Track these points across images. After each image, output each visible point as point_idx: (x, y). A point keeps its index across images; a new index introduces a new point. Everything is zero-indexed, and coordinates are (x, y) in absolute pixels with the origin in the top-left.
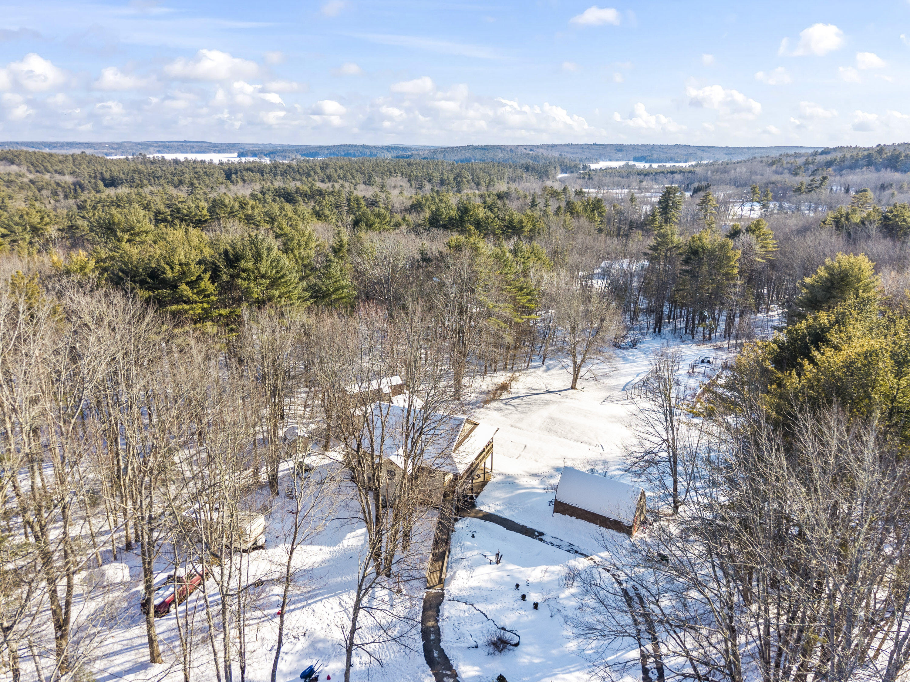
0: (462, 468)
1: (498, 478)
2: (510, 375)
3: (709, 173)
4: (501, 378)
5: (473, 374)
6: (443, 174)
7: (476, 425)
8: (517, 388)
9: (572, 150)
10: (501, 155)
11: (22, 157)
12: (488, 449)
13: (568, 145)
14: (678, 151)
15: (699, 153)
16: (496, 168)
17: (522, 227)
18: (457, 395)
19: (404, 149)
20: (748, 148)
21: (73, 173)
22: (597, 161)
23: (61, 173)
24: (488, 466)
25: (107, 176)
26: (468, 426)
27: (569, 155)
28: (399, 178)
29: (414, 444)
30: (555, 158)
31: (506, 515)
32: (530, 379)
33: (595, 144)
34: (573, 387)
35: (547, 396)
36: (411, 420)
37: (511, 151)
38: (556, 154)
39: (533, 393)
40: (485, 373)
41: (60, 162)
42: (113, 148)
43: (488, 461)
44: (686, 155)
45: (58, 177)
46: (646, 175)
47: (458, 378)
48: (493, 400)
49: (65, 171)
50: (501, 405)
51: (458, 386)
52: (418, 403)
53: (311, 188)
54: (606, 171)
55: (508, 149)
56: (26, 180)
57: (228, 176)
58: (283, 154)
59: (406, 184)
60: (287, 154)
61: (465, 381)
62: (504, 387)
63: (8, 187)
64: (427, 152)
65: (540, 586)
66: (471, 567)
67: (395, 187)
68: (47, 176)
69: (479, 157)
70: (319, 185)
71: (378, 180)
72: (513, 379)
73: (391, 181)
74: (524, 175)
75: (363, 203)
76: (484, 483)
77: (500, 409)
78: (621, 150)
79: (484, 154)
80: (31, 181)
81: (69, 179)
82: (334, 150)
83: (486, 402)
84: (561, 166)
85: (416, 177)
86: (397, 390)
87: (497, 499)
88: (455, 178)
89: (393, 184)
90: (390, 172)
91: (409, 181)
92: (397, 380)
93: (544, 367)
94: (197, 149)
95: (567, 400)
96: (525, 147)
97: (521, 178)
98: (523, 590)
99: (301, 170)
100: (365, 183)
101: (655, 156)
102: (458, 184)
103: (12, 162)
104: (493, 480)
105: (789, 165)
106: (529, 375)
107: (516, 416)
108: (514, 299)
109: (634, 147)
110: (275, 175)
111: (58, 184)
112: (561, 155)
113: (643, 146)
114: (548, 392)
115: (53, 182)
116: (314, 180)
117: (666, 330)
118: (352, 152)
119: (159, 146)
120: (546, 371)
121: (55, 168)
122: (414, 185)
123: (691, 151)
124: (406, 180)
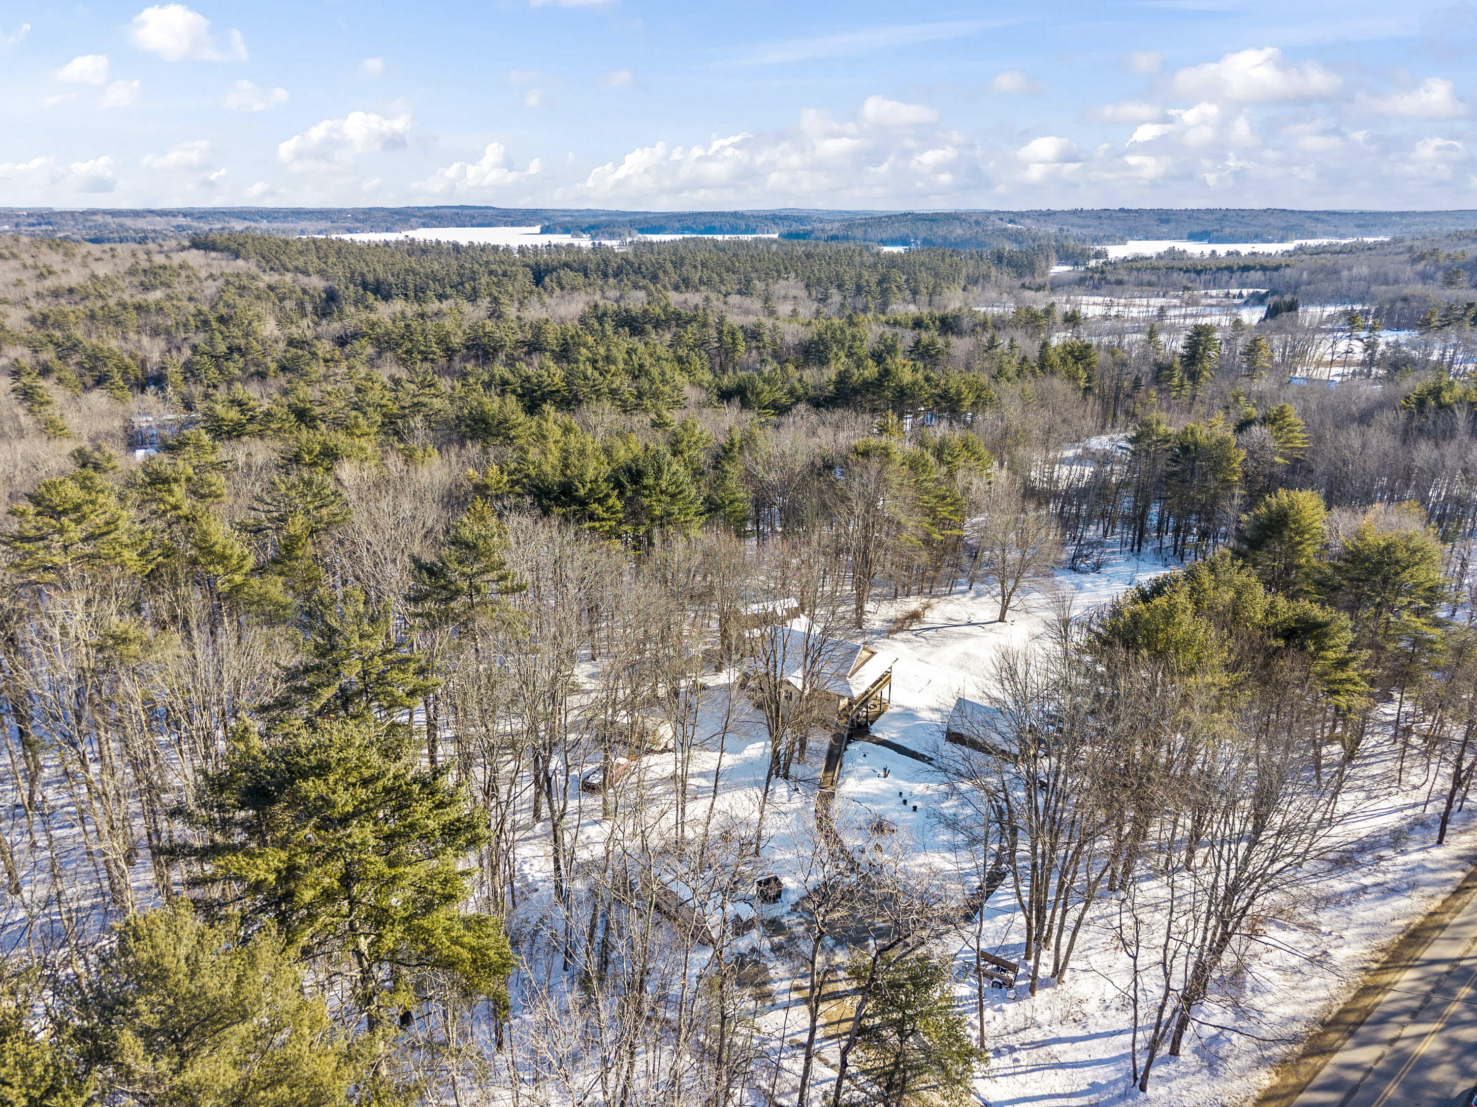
0: (856, 693)
1: (896, 710)
2: (924, 600)
3: (1305, 274)
4: (913, 604)
5: (881, 598)
6: (860, 276)
7: (873, 653)
8: (934, 617)
9: (1080, 221)
10: (959, 231)
11: (249, 247)
12: (885, 679)
13: (1075, 212)
14: (1271, 220)
15: (1309, 224)
16: (948, 260)
17: (960, 400)
18: (859, 623)
19: (801, 219)
20: (1402, 214)
21: (321, 273)
22: (1122, 241)
23: (306, 273)
24: (885, 696)
25: (370, 278)
26: (866, 654)
27: (1075, 231)
28: (792, 281)
29: (813, 662)
30: (1049, 237)
31: (899, 742)
32: (951, 607)
33: (1122, 210)
34: (1002, 620)
35: (968, 629)
36: (811, 642)
37: (977, 223)
38: (1053, 229)
39: (952, 623)
40: (895, 597)
41: (300, 253)
42: (357, 220)
43: (885, 690)
44: (1284, 229)
45: (303, 280)
46: (1198, 272)
47: (860, 603)
48: (900, 630)
49: (311, 269)
50: (910, 636)
51: (860, 609)
52: (817, 630)
53: (665, 309)
54: (1134, 264)
55: (972, 220)
56: (261, 285)
57: (538, 279)
58: (610, 230)
59: (802, 293)
60: (616, 230)
61: (869, 606)
62: (915, 616)
63: (241, 296)
64: (837, 225)
65: (922, 797)
66: (861, 778)
67: (785, 297)
68: (288, 277)
69: (923, 235)
70: (674, 298)
71: (759, 285)
72: (928, 606)
73: (779, 288)
74: (994, 272)
75: (740, 335)
76: (880, 714)
77: (909, 641)
78: (1167, 221)
79: (931, 229)
80: (271, 288)
81: (317, 283)
82: (689, 222)
83: (891, 632)
84: (1057, 251)
85: (819, 281)
86: (794, 614)
87: (894, 728)
88: (880, 283)
89: (783, 292)
90: (778, 271)
91: (807, 286)
92: (794, 603)
93: (972, 594)
94: (479, 220)
95: (991, 634)
96: (1000, 215)
97: (986, 277)
98: (905, 796)
99: (643, 269)
100: (740, 292)
101: (1227, 231)
102: (884, 293)
103: (237, 255)
104: (889, 711)
105: (1448, 262)
106: (950, 601)
107: (926, 649)
108: (933, 510)
109: (1191, 215)
110: (605, 275)
111: (304, 291)
112: (1061, 230)
113: (1209, 211)
114: (969, 624)
115: (298, 289)
116: (665, 287)
117: (1148, 549)
118: (717, 224)
119: (424, 216)
120: (973, 598)
121: (295, 263)
122: (814, 293)
123: (1294, 221)
124: (802, 285)
